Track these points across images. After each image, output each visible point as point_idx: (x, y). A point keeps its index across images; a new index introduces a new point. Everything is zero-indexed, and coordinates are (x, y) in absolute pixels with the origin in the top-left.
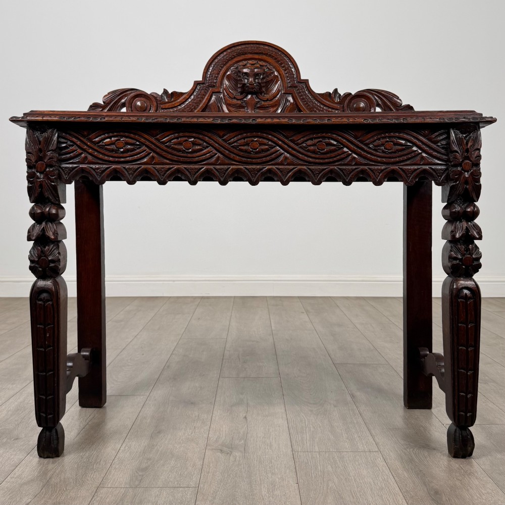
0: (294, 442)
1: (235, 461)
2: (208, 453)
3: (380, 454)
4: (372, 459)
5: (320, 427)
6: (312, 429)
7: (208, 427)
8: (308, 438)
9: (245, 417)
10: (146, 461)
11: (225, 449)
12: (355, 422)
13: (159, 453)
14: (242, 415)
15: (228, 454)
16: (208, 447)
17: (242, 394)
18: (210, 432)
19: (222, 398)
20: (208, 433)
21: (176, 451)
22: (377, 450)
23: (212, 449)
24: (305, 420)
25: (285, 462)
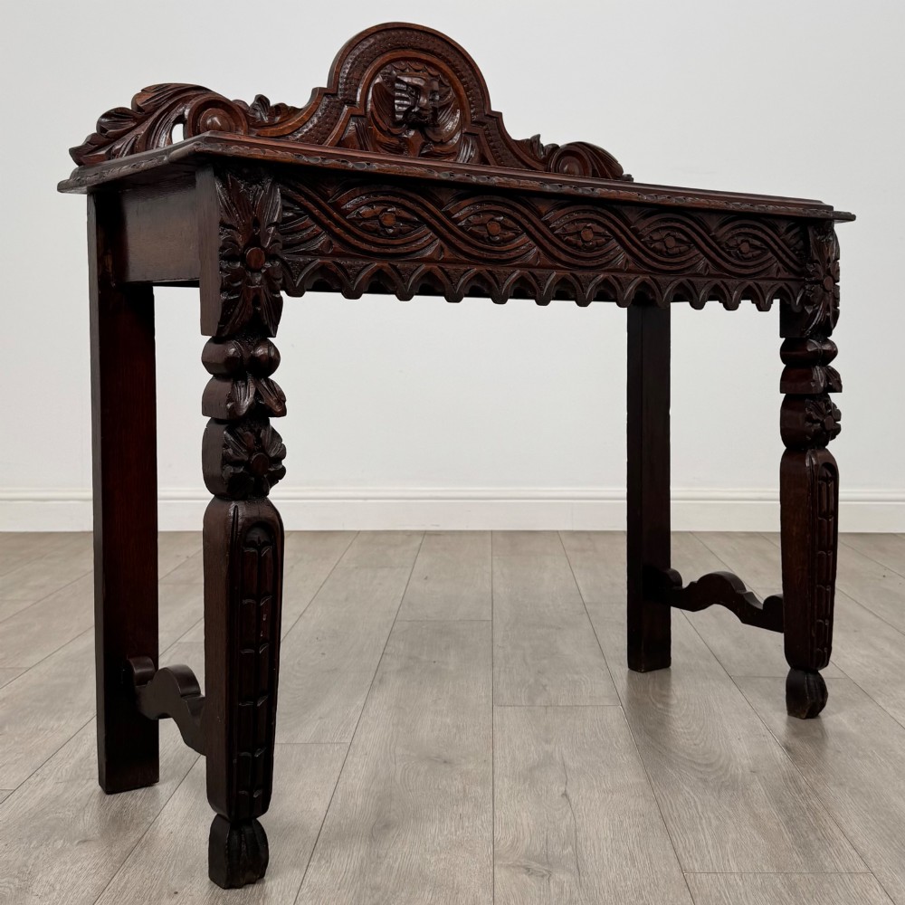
0: (680, 850)
1: (562, 892)
2: (501, 875)
3: (874, 879)
4: (859, 890)
5: (730, 817)
6: (714, 822)
7: (490, 814)
8: (710, 842)
9: (565, 795)
10: (369, 893)
11: (534, 865)
12: (804, 806)
13: (394, 875)
14: (557, 789)
15: (543, 876)
16: (498, 862)
17: (547, 742)
18: (496, 826)
19: (507, 751)
20: (491, 829)
21: (431, 870)
22: (863, 868)
23: (508, 867)
24: (695, 802)
25: (671, 896)
